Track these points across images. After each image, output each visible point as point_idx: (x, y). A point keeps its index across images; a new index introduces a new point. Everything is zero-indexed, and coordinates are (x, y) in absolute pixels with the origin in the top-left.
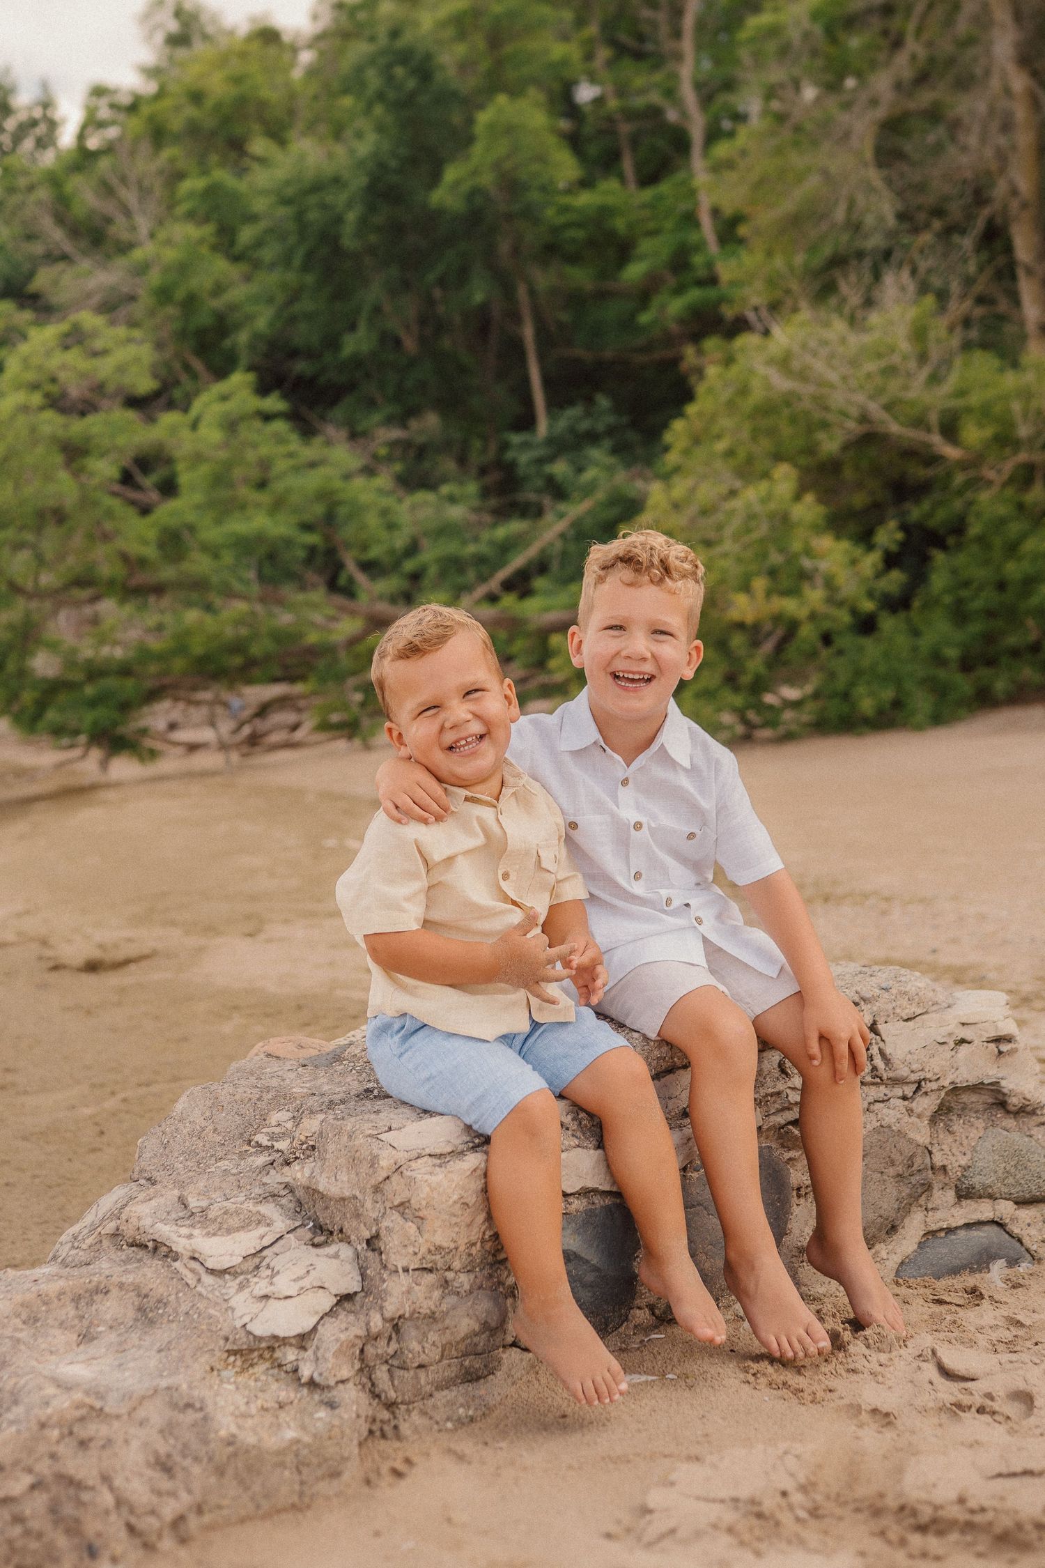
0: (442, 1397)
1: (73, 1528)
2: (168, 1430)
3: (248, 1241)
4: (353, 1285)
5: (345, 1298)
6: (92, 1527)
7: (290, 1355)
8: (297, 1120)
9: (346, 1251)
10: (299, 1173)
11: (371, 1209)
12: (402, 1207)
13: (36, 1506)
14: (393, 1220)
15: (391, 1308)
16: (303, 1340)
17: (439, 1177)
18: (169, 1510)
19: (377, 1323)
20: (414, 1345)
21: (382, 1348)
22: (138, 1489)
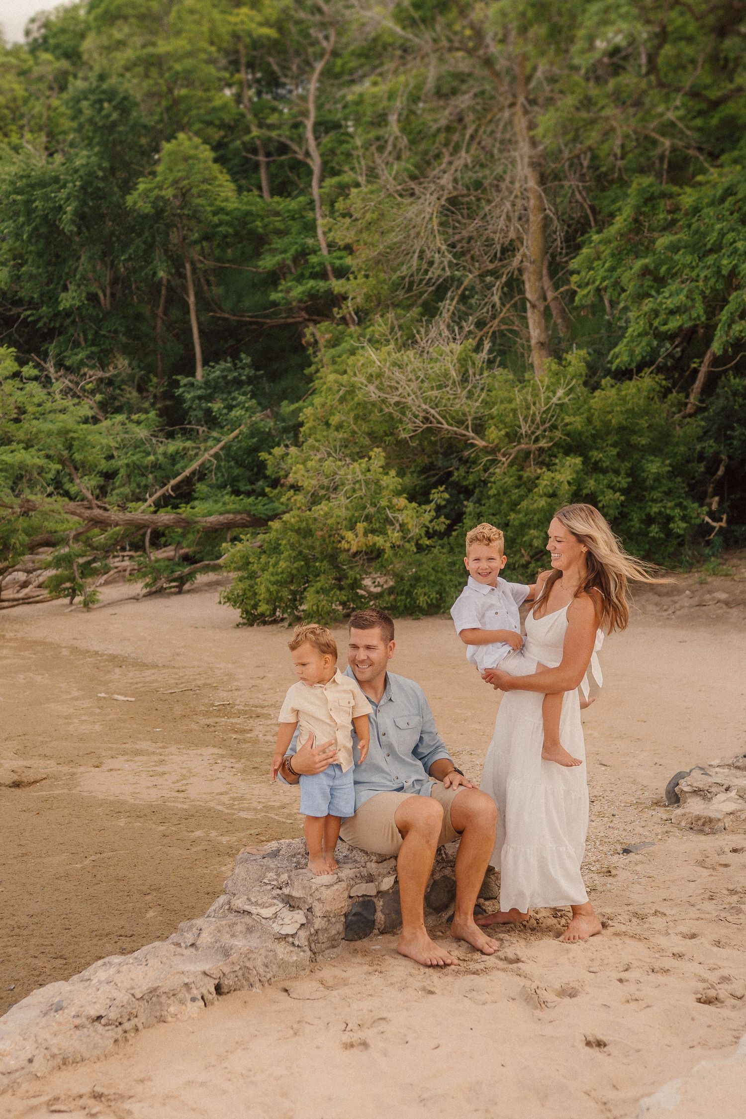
0: (327, 952)
1: (247, 980)
2: (266, 957)
3: (273, 910)
4: (304, 921)
5: (302, 925)
6: (252, 979)
7: (291, 940)
8: (278, 875)
9: (301, 912)
10: (286, 891)
11: (310, 900)
12: (319, 900)
13: (240, 973)
14: (316, 903)
15: (316, 927)
16: (293, 936)
17: (328, 892)
18: (269, 976)
19: (312, 931)
20: (322, 937)
21: (313, 938)
22: (261, 971)
